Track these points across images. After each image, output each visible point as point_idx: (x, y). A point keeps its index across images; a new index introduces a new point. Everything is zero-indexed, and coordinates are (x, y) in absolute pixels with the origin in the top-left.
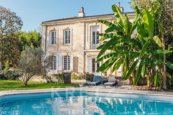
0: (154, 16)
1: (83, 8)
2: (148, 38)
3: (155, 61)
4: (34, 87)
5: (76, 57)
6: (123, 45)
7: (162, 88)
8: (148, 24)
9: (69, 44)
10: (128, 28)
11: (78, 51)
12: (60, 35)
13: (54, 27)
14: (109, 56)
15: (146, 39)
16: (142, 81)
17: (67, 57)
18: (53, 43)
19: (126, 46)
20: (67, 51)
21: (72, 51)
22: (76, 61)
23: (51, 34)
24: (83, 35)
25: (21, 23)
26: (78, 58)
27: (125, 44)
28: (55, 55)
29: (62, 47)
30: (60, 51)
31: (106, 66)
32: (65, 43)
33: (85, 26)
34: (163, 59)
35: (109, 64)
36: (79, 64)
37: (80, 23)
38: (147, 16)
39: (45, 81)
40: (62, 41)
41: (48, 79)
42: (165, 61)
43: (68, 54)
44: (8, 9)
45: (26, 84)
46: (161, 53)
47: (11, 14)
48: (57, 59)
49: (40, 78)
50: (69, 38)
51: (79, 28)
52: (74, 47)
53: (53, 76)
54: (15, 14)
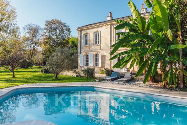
0: (168, 8)
1: (110, 13)
2: (162, 33)
3: (167, 57)
4: (62, 80)
5: (104, 55)
6: (138, 42)
7: (177, 87)
8: (161, 16)
9: (99, 45)
10: (142, 25)
11: (105, 50)
12: (91, 37)
13: (87, 31)
14: (124, 53)
15: (160, 34)
16: (159, 78)
17: (97, 55)
18: (86, 44)
19: (141, 43)
20: (96, 51)
21: (100, 50)
22: (104, 58)
23: (85, 37)
24: (109, 36)
25: (70, 31)
27: (140, 41)
28: (88, 54)
29: (93, 47)
30: (92, 50)
31: (122, 63)
32: (96, 44)
33: (111, 28)
34: (179, 55)
35: (124, 61)
36: (106, 61)
37: (107, 26)
38: (158, 8)
39: (75, 75)
40: (93, 42)
41: (78, 74)
42: (182, 57)
43: (97, 53)
44: (60, 21)
45: (56, 78)
46: (176, 48)
47: (62, 24)
48: (89, 57)
49: (72, 73)
50: (98, 39)
51: (106, 30)
52: (102, 46)
53: (81, 71)
54: (65, 24)
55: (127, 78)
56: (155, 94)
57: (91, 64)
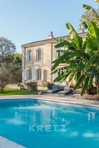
1: (51, 32)
2: (97, 52)
4: (7, 93)
5: (46, 70)
6: (76, 59)
8: (96, 37)
9: (41, 61)
11: (47, 65)
12: (34, 54)
13: (30, 48)
14: (64, 69)
15: (95, 52)
16: (94, 90)
17: (40, 70)
18: (30, 60)
19: (78, 59)
20: (39, 66)
21: (42, 66)
22: (45, 73)
24: (51, 53)
25: (15, 47)
26: (47, 70)
27: (77, 58)
28: (31, 69)
29: (36, 63)
30: (34, 65)
32: (38, 60)
33: (52, 46)
35: (64, 75)
36: (48, 75)
38: (94, 29)
39: (19, 88)
40: (36, 58)
41: (22, 87)
43: (40, 68)
44: (6, 38)
45: (2, 91)
47: (8, 42)
48: (32, 72)
49: (16, 86)
51: (48, 47)
52: (44, 62)
53: (25, 85)
54: (11, 41)
55: (66, 91)
56: (91, 105)
57: (34, 78)
